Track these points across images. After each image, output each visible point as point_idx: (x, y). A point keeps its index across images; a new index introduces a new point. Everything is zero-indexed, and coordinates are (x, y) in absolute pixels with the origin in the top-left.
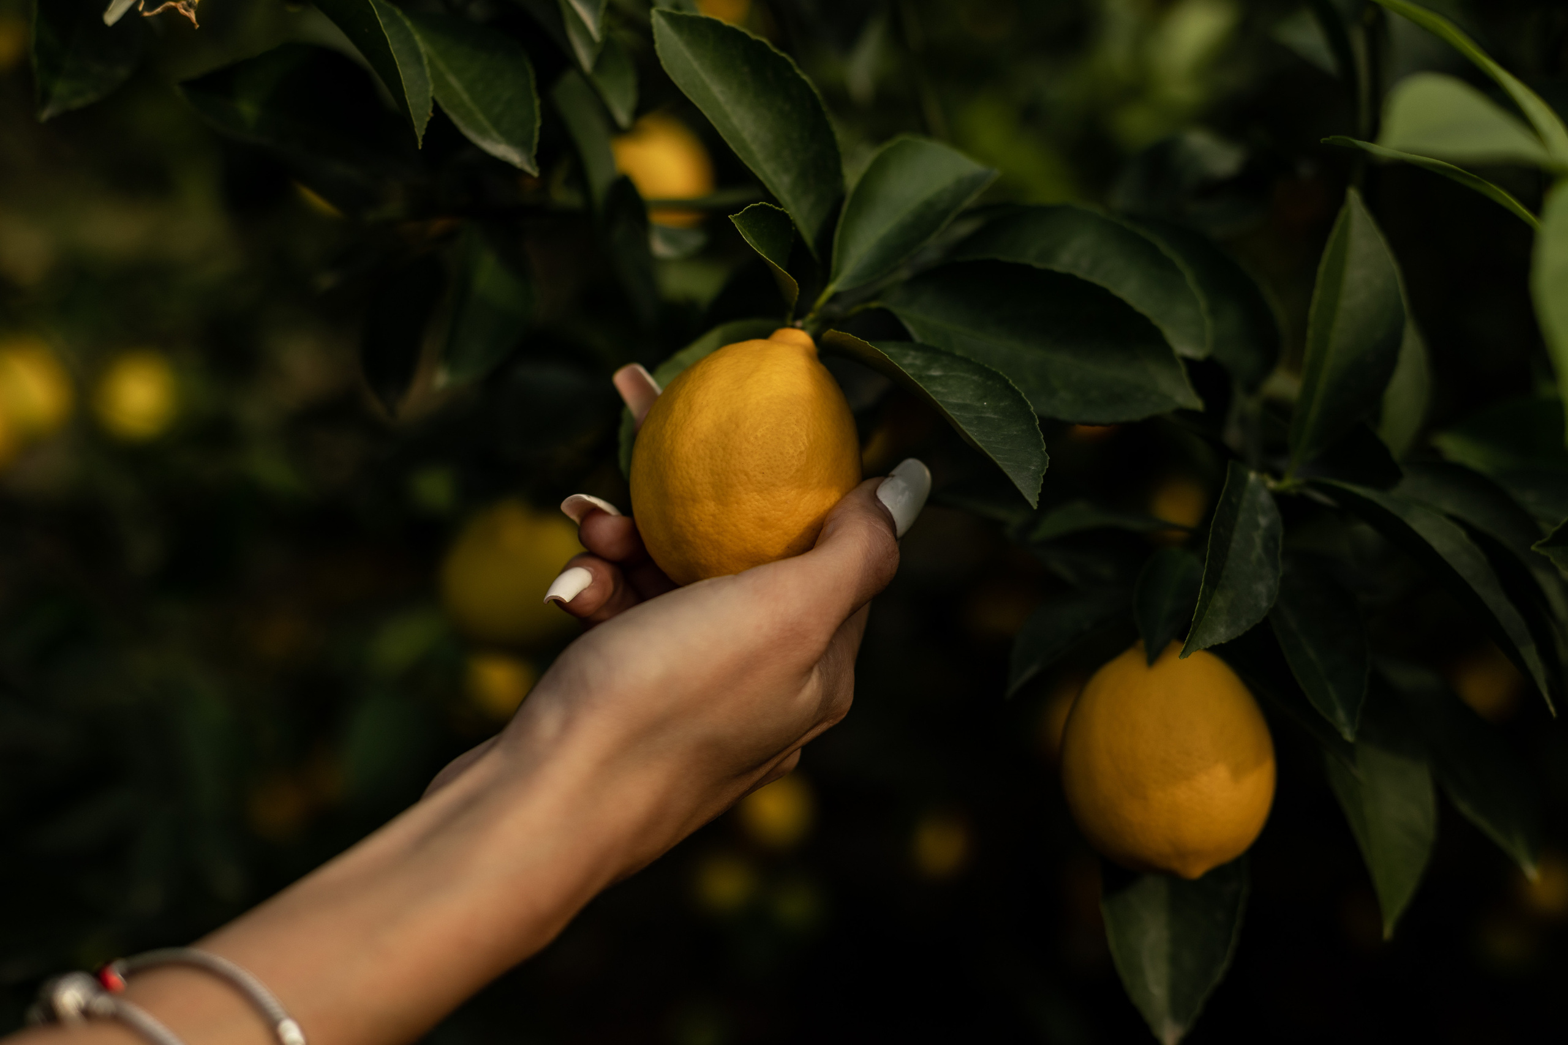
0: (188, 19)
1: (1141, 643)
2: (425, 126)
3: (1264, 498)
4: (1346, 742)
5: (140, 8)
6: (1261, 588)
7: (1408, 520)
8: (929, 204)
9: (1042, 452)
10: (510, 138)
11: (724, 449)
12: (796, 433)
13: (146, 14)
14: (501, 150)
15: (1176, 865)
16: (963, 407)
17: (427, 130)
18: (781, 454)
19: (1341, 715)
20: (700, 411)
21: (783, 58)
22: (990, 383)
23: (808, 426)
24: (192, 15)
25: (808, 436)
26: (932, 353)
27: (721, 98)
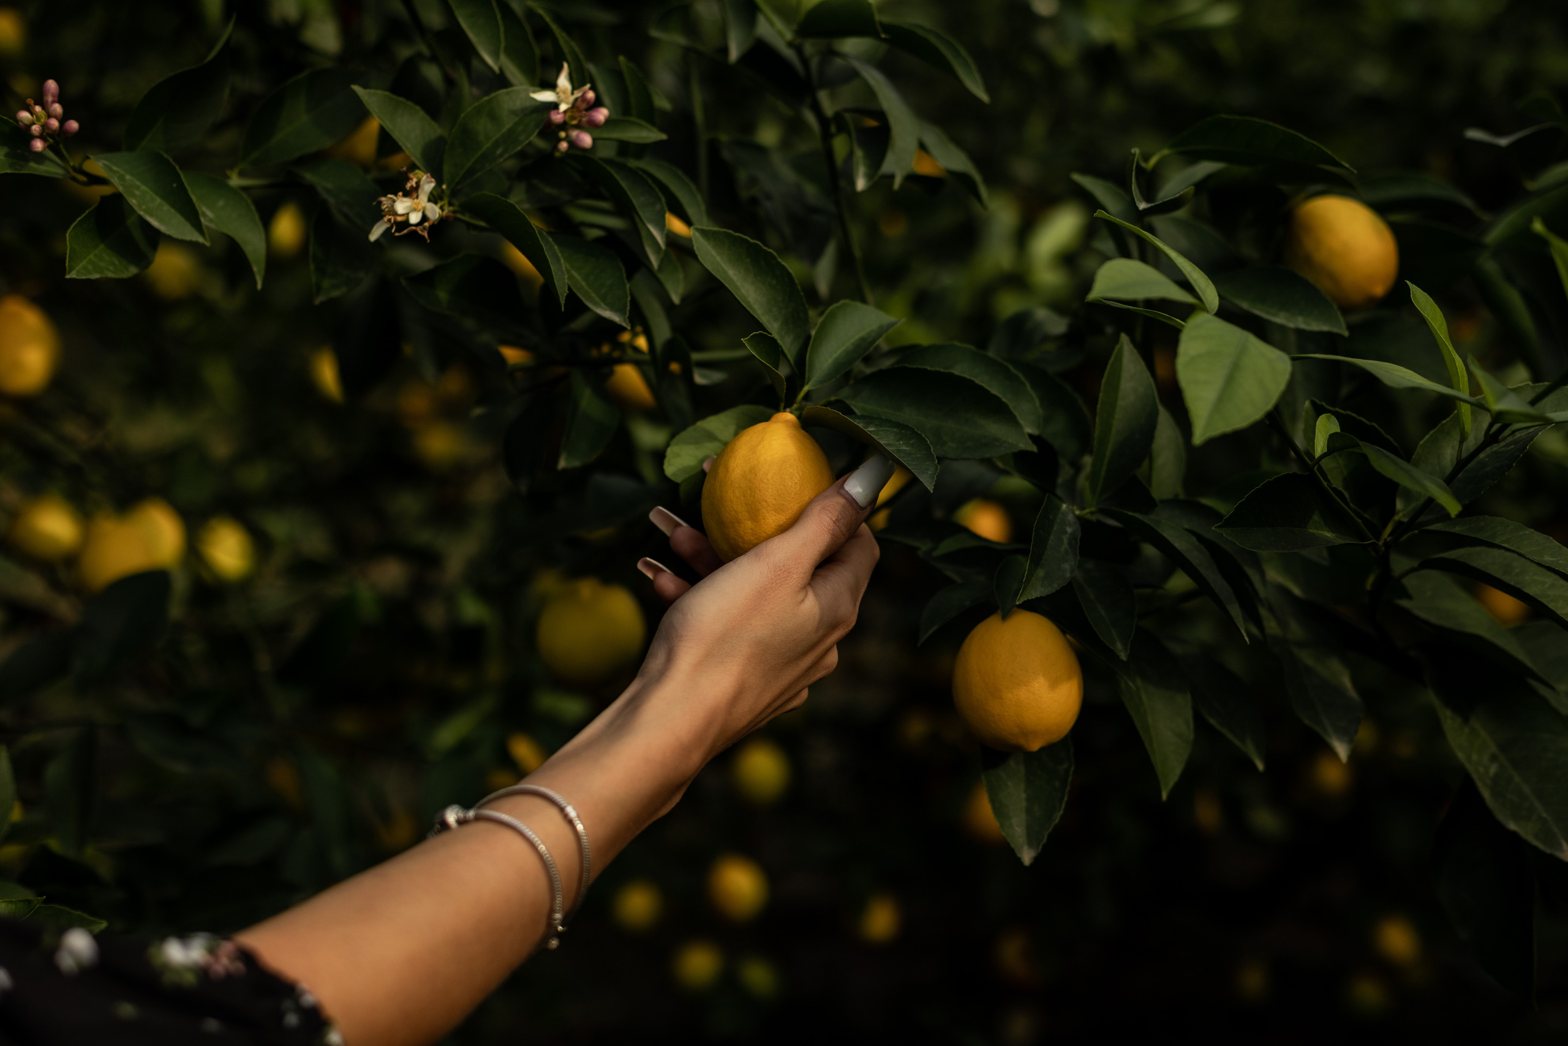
0: (423, 237)
1: (999, 611)
2: (564, 299)
3: (1070, 517)
4: (1122, 661)
5: (393, 231)
6: (1066, 566)
7: (1160, 531)
8: (863, 339)
9: (935, 464)
10: (612, 307)
11: (750, 490)
12: (791, 472)
13: (397, 234)
14: (607, 314)
15: (1022, 741)
16: (889, 445)
17: (565, 300)
18: (784, 486)
19: (1119, 646)
20: (733, 471)
21: (770, 253)
22: (904, 431)
23: (797, 467)
24: (426, 234)
25: (798, 473)
26: (869, 419)
27: (735, 278)
